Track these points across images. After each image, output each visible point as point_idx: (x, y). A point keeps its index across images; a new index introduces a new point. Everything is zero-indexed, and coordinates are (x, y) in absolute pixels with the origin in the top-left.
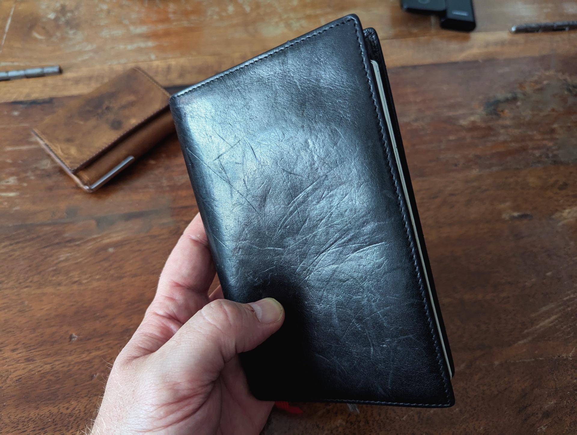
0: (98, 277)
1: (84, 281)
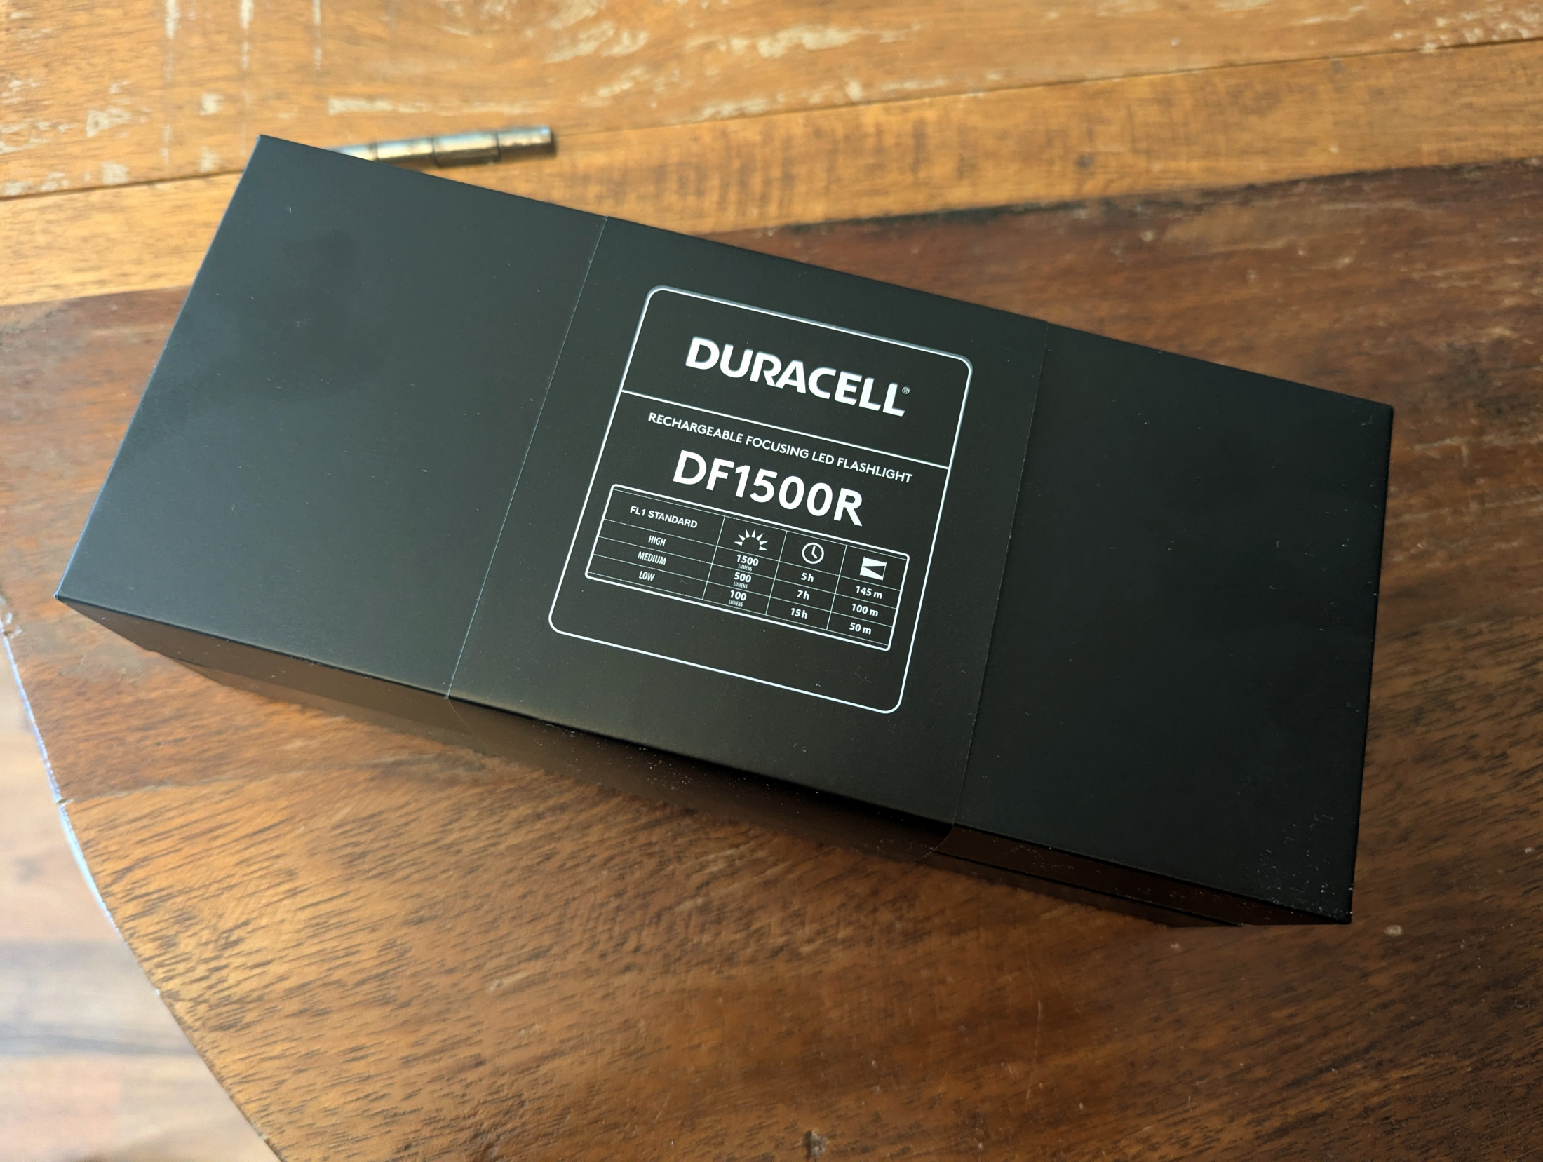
0: (842, 934)
1: (806, 949)
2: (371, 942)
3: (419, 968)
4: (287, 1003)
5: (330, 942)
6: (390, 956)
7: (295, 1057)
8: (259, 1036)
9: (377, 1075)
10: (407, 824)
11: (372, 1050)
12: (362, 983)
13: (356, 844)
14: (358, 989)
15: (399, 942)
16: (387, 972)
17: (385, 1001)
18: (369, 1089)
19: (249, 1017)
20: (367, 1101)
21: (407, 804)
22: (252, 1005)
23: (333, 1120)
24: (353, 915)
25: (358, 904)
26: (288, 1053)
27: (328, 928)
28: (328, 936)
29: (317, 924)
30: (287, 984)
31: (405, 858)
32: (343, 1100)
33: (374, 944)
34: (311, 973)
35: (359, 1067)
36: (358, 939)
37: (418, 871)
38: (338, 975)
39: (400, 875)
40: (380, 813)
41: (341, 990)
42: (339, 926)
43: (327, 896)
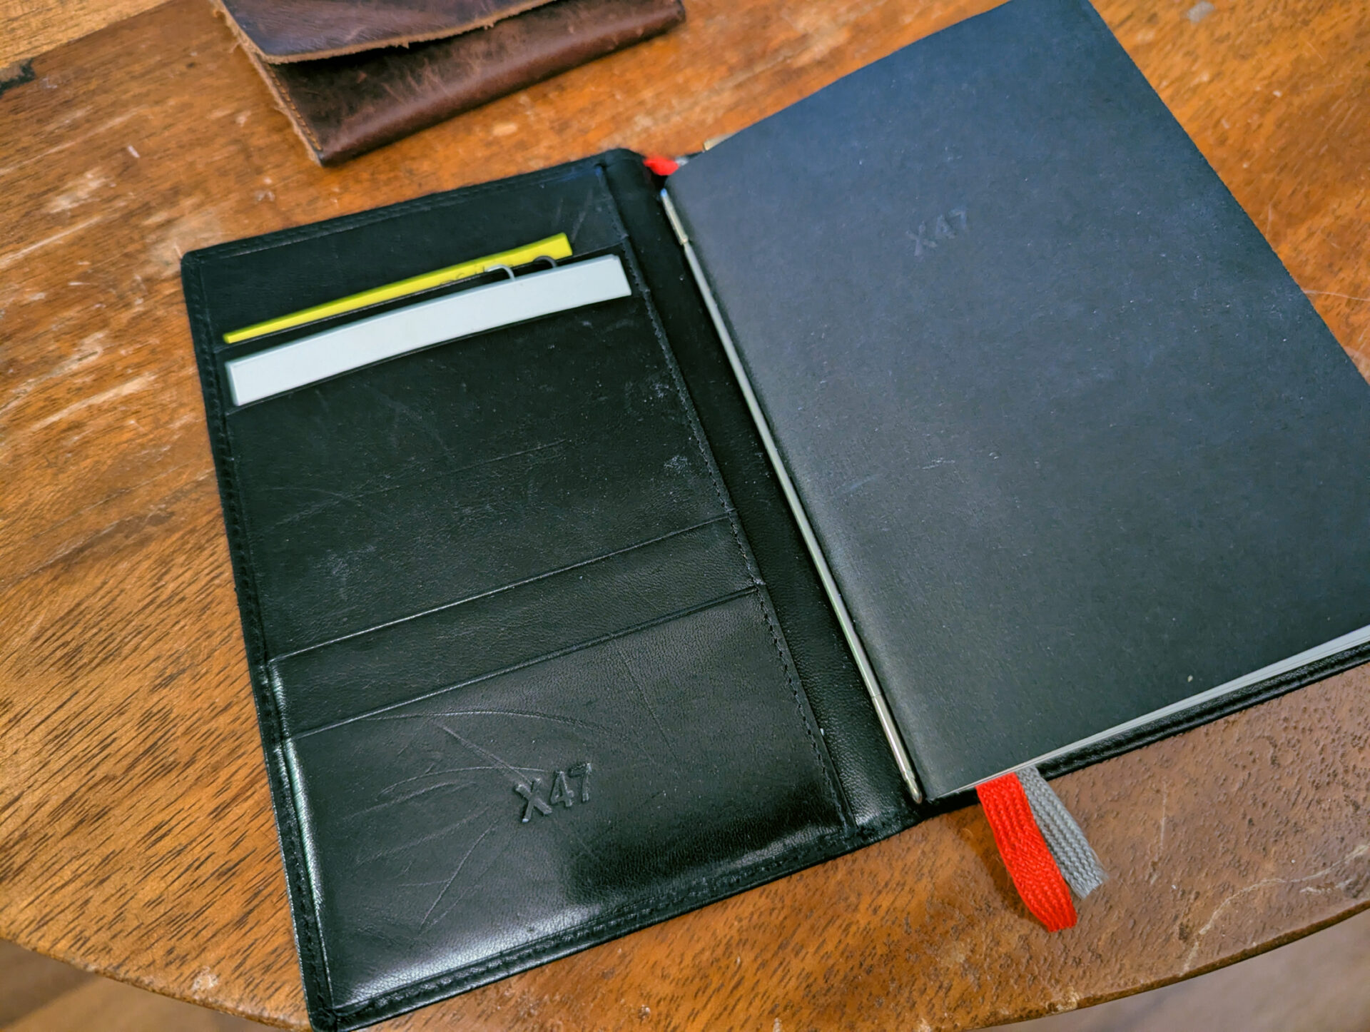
2: (124, 725)
3: (188, 723)
4: (56, 825)
5: (79, 745)
6: (151, 728)
7: (89, 872)
8: (38, 874)
9: (191, 843)
10: (114, 600)
11: (173, 823)
12: (132, 766)
13: (65, 644)
14: (131, 774)
15: (155, 710)
16: (155, 743)
17: (167, 769)
18: (187, 859)
19: (19, 860)
20: (189, 873)
21: (105, 583)
22: (17, 848)
23: (161, 909)
24: (91, 710)
25: (92, 697)
26: (79, 872)
27: (70, 734)
28: (73, 742)
29: (56, 737)
30: (47, 808)
31: (123, 633)
32: (164, 885)
33: (129, 726)
34: (71, 784)
35: (167, 844)
36: (108, 729)
37: (145, 639)
38: (100, 773)
39: (126, 650)
40: (78, 605)
41: (111, 784)
42: (81, 726)
43: (56, 705)
